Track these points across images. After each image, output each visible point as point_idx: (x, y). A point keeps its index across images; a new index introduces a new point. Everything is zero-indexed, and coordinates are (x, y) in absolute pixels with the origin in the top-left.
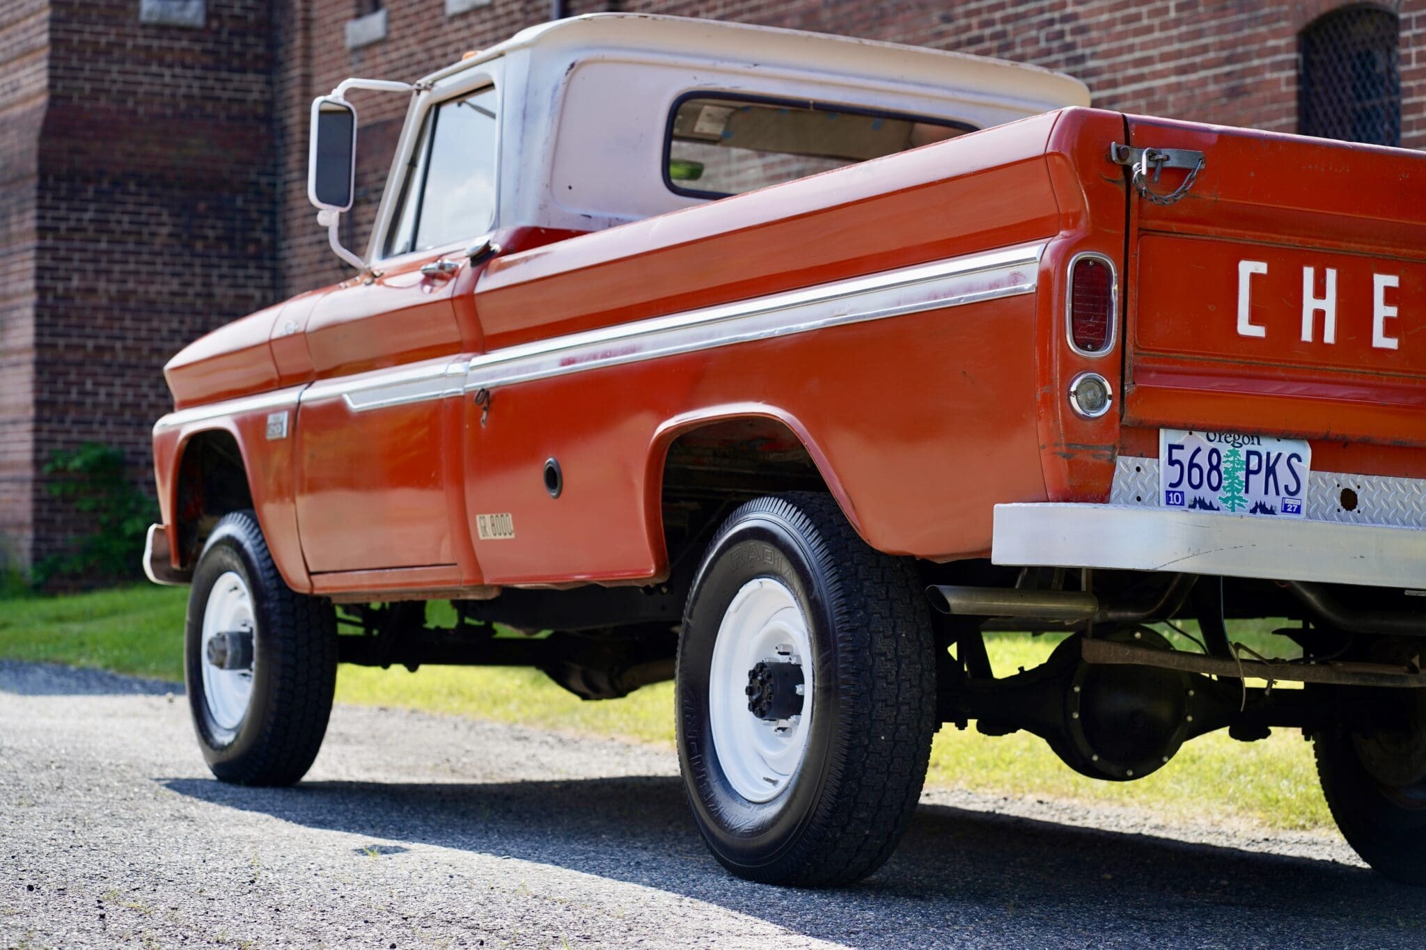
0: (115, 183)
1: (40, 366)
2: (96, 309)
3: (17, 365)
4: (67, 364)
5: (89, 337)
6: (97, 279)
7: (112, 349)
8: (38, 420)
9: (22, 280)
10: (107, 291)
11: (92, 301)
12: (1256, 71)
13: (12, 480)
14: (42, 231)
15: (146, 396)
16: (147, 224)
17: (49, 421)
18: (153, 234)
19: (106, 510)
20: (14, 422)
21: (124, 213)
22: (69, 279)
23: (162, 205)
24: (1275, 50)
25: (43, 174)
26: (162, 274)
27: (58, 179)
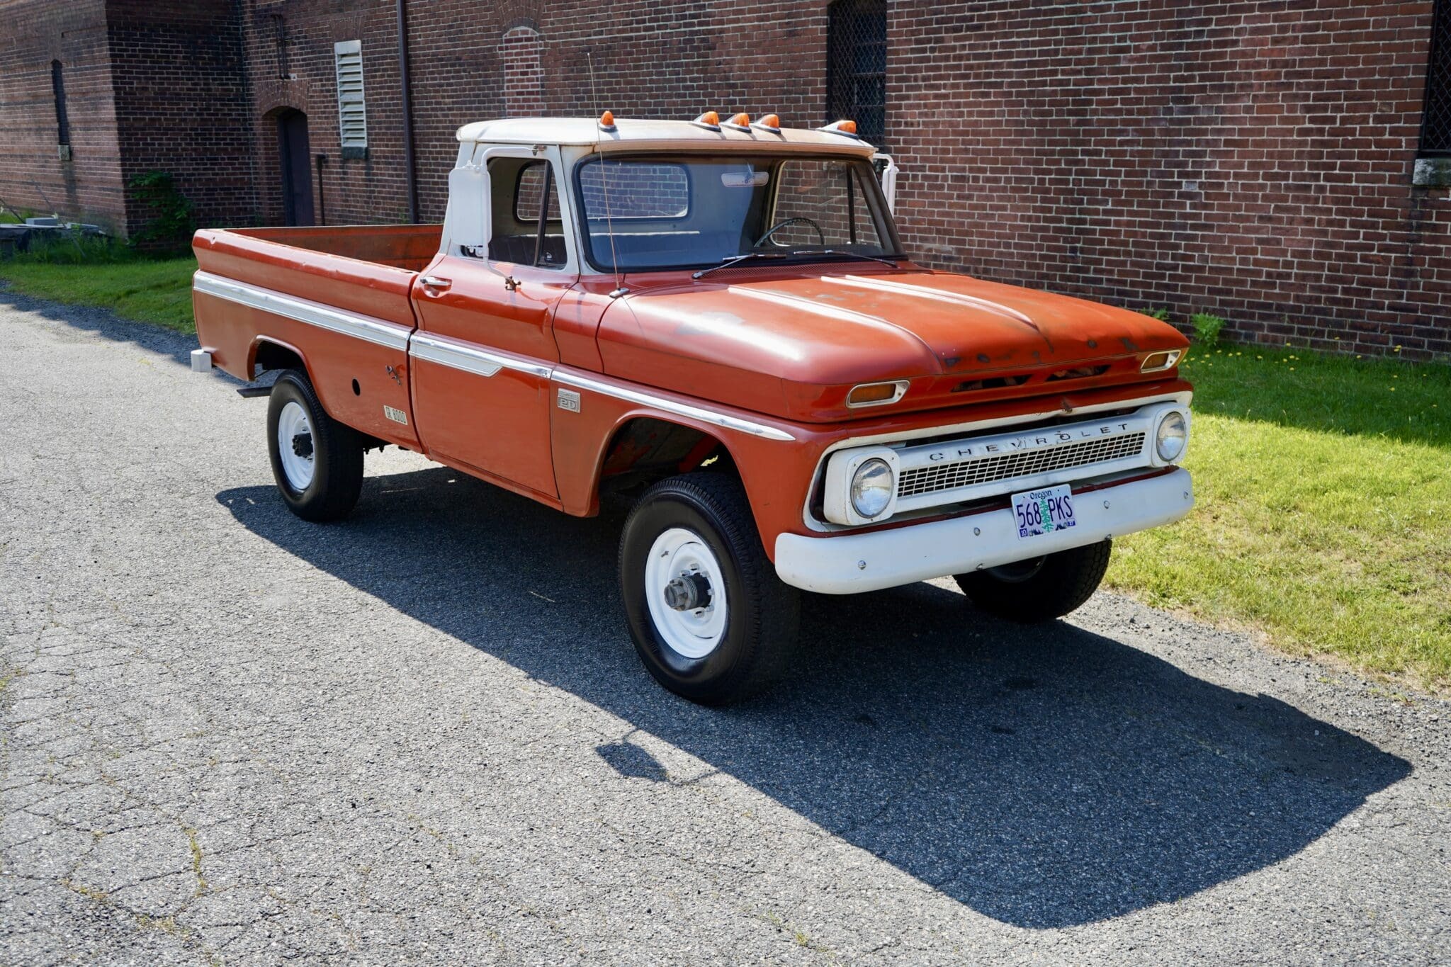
0: (151, 30)
1: (121, 130)
2: (148, 99)
3: (108, 129)
4: (135, 129)
5: (146, 114)
6: (147, 83)
7: (160, 119)
8: (123, 159)
9: (105, 83)
10: (153, 89)
11: (146, 94)
12: (804, 23)
13: (112, 190)
14: (113, 57)
15: (180, 144)
16: (172, 52)
17: (129, 160)
18: (175, 58)
19: (165, 206)
20: (109, 159)
21: (157, 46)
22: (132, 83)
23: (179, 42)
24: (815, 13)
25: (110, 25)
26: (182, 79)
27: (119, 28)
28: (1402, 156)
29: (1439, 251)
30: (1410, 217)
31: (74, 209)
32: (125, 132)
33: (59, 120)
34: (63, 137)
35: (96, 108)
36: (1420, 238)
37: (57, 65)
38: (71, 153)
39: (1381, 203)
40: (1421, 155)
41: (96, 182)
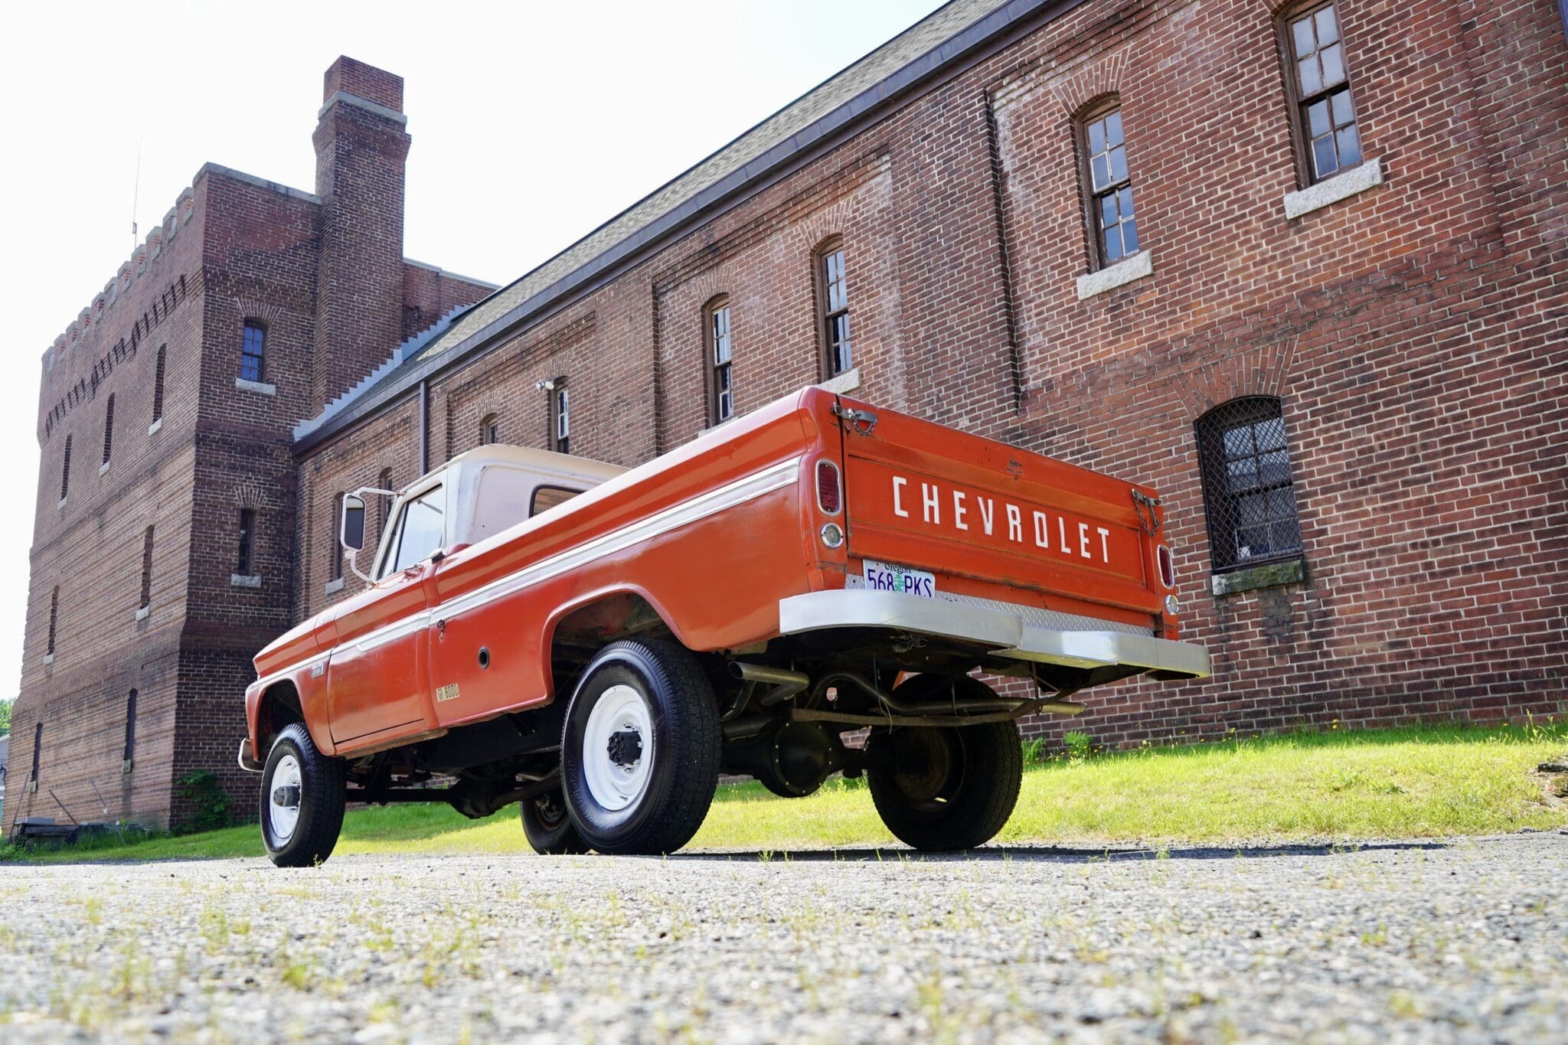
0: (217, 655)
1: (177, 736)
2: (205, 710)
3: (167, 737)
4: (190, 735)
5: (202, 722)
6: (207, 697)
7: (213, 727)
8: (175, 761)
9: (171, 698)
10: (211, 702)
11: (204, 706)
13: (164, 789)
14: (181, 676)
17: (180, 761)
18: (235, 677)
19: (207, 801)
20: (164, 762)
22: (193, 697)
23: (239, 664)
25: (182, 651)
27: (190, 653)
28: (1201, 576)
29: (1246, 645)
30: (1218, 622)
31: (127, 813)
32: (181, 737)
33: (127, 740)
34: (128, 753)
35: (159, 721)
36: (1230, 638)
37: (134, 693)
38: (132, 765)
39: (1193, 616)
40: (1215, 573)
41: (148, 786)
